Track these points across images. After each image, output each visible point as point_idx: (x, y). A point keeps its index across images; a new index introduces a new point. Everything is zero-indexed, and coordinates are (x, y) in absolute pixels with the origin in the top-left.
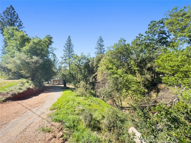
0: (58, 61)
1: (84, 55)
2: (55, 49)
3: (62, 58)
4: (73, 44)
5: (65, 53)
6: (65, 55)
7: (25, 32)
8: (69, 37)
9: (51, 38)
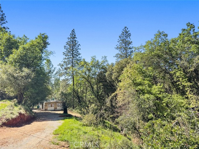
0: (54, 71)
1: (97, 60)
2: (51, 53)
3: (61, 66)
4: (78, 43)
5: (67, 57)
6: (66, 60)
7: (9, 29)
8: (73, 31)
9: (46, 37)
